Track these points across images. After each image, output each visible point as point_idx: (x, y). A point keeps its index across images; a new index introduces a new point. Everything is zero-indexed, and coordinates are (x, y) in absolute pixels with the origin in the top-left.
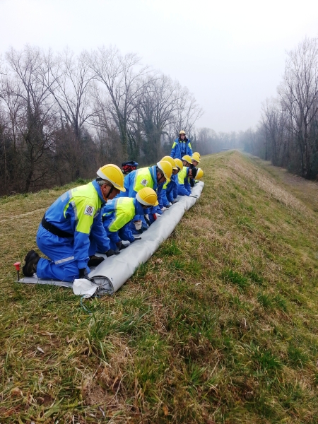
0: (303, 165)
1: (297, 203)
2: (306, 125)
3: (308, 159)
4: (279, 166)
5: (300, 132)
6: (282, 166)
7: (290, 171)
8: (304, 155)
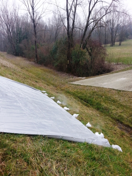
0: (13, 50)
1: (14, 66)
2: (10, 33)
3: (14, 48)
4: (3, 51)
5: (9, 36)
6: (4, 51)
7: (8, 53)
8: (12, 46)
